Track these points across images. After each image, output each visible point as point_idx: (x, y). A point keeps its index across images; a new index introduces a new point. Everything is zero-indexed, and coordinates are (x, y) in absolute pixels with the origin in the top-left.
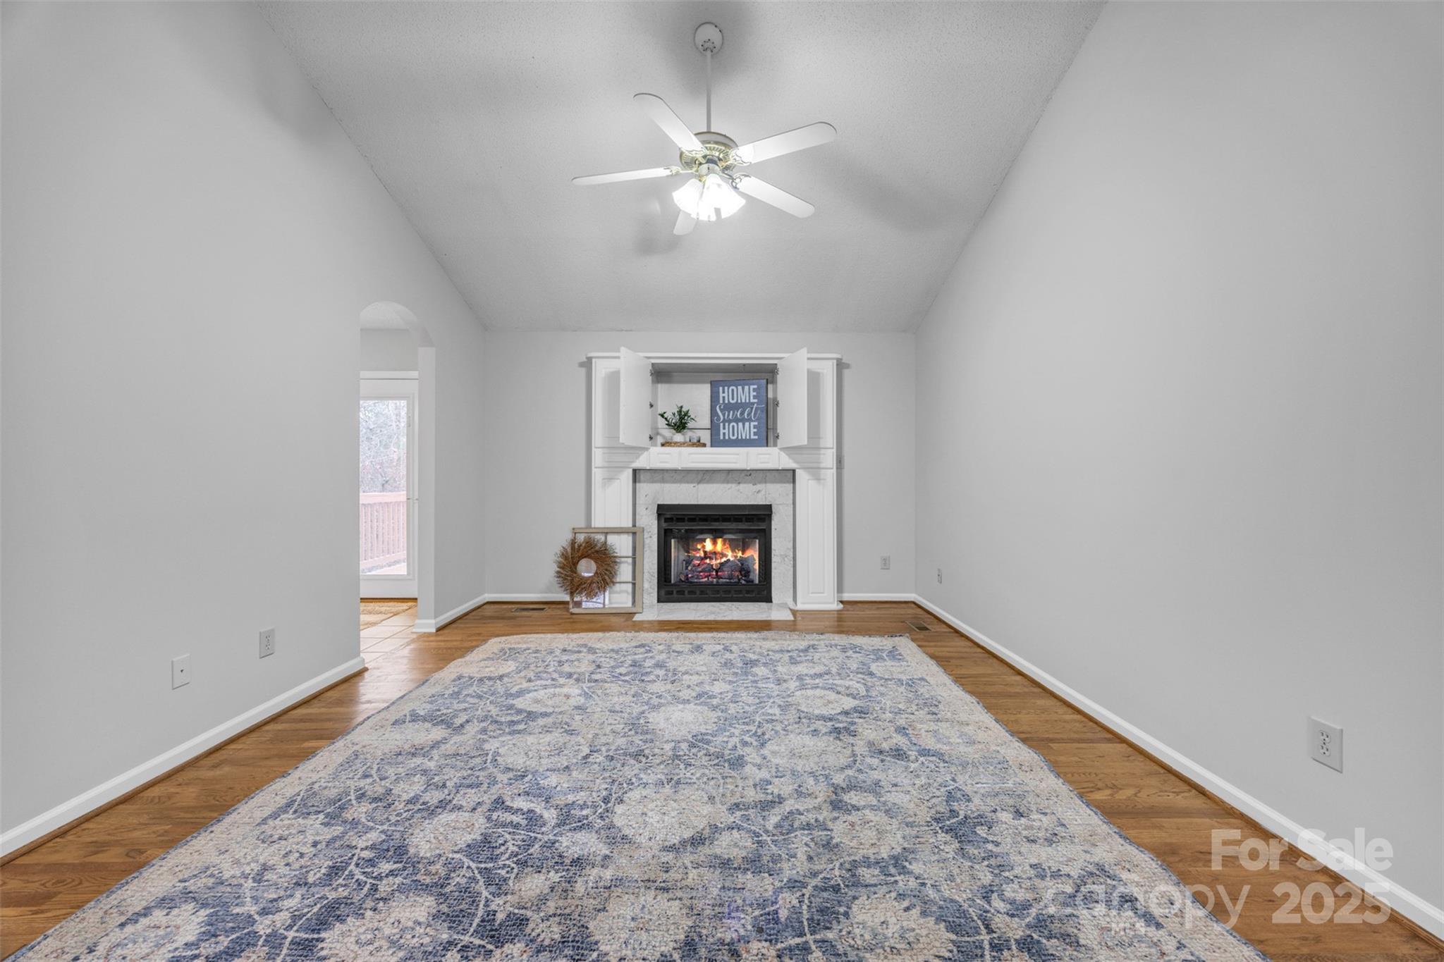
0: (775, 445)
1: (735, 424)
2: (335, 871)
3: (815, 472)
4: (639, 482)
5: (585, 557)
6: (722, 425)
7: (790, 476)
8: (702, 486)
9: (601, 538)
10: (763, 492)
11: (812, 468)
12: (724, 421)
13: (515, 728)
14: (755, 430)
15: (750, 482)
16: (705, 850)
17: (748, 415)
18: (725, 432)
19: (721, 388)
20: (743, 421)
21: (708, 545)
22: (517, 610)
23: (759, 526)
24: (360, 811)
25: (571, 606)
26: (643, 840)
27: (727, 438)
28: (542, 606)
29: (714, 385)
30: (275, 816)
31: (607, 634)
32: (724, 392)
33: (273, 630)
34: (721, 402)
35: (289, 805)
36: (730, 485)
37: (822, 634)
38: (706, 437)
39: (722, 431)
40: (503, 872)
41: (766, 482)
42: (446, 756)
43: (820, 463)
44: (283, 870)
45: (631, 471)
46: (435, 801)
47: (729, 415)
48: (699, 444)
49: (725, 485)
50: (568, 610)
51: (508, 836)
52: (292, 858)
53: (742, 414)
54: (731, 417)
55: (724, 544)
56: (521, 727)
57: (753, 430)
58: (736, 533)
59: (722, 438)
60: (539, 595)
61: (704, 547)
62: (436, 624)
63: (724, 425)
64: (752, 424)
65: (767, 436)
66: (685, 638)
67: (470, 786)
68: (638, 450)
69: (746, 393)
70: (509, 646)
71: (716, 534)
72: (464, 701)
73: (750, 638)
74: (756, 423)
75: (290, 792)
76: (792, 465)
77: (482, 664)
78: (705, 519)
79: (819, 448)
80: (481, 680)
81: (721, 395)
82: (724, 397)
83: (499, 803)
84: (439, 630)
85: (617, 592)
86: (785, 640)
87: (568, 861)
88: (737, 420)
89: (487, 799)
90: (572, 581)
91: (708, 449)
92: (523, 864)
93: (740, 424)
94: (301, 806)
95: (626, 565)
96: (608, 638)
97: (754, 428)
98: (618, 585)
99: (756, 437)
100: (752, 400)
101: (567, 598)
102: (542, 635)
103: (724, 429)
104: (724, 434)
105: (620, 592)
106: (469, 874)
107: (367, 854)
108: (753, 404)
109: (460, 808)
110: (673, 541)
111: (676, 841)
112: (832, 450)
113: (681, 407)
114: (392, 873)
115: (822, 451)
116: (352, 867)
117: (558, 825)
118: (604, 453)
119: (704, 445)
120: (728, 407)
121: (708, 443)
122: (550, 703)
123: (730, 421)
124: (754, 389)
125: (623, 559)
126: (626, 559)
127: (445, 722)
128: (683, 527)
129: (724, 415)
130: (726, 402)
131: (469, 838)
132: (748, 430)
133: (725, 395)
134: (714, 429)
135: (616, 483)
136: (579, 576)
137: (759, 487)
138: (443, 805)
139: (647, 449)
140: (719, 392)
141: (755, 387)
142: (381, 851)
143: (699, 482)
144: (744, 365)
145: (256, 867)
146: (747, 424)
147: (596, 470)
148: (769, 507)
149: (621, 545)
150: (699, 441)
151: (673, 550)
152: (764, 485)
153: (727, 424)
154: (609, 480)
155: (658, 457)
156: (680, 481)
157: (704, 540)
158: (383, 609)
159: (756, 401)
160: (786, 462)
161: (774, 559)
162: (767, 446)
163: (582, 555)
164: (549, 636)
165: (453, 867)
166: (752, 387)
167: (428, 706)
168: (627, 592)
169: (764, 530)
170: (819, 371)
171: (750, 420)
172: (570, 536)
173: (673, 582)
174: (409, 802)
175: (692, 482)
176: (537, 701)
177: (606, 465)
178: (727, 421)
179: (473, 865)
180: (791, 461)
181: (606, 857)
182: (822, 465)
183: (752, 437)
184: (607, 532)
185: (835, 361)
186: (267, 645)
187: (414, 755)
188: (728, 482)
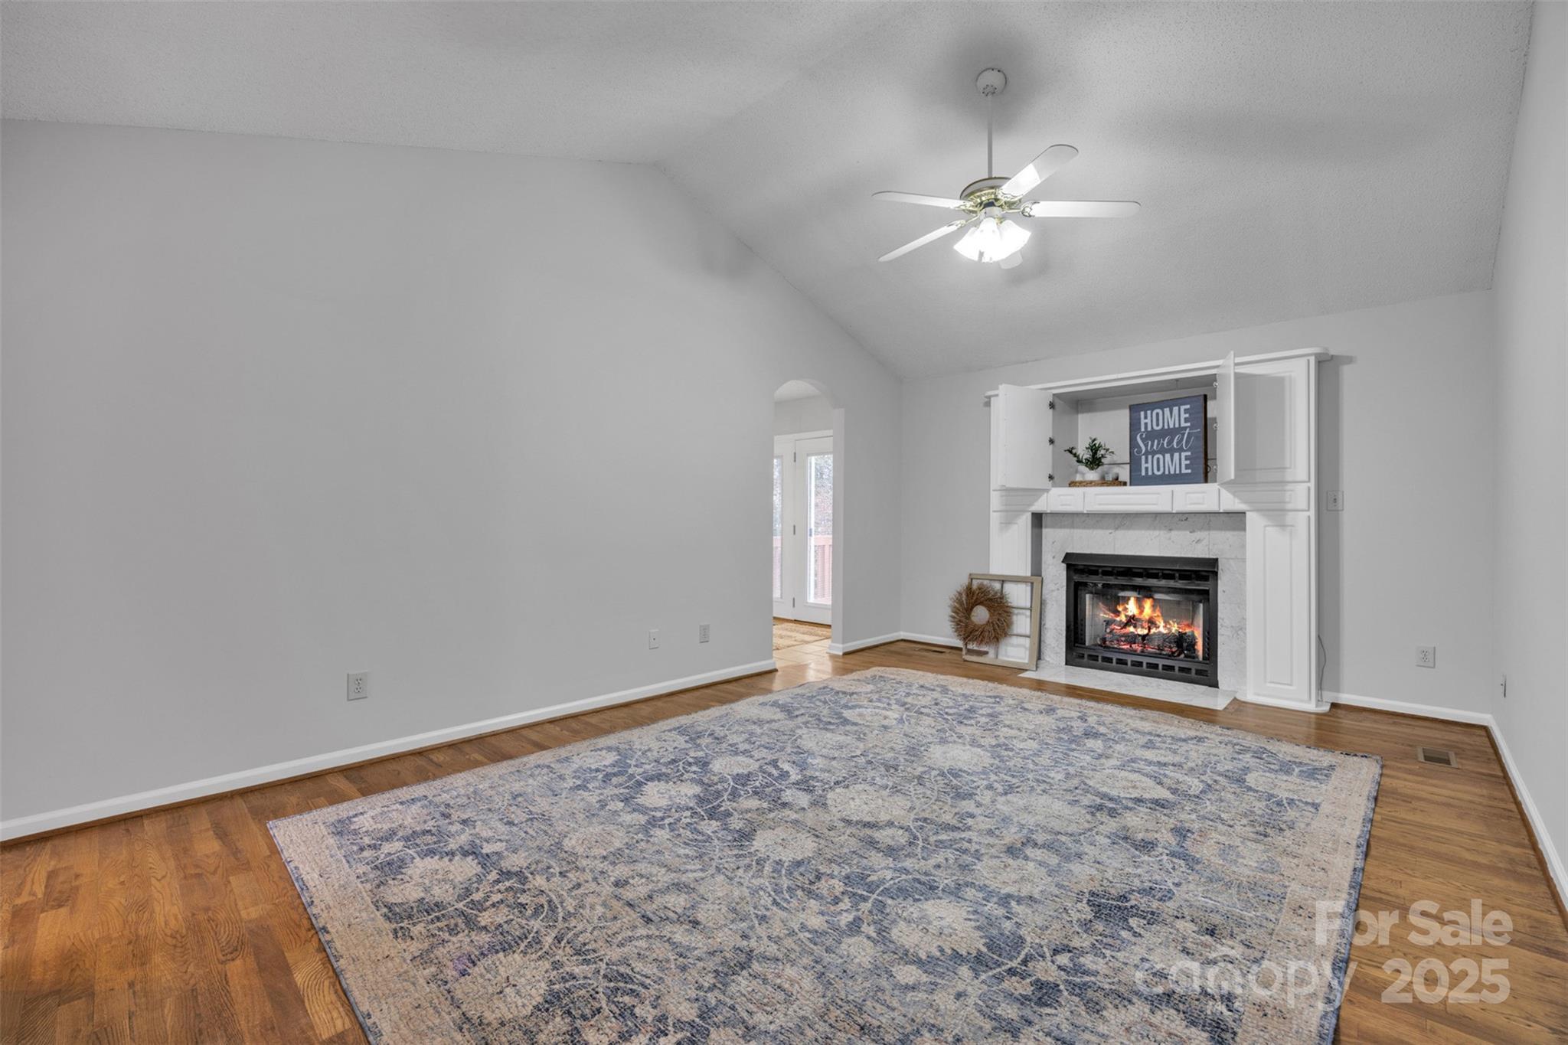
0: (1215, 481)
1: (1161, 457)
2: (674, 761)
3: (1277, 514)
4: (1046, 527)
5: (979, 604)
6: (1143, 457)
7: (1235, 520)
8: (1120, 533)
9: (997, 586)
10: (1205, 542)
11: (1269, 510)
12: (1147, 453)
13: (828, 727)
14: (1188, 462)
15: (1185, 529)
16: (868, 831)
17: (1178, 444)
18: (1147, 466)
19: (1142, 413)
20: (1172, 451)
21: (1132, 608)
22: (920, 650)
23: (1198, 585)
24: (704, 741)
25: (964, 652)
26: (834, 810)
27: (1150, 473)
28: (943, 650)
29: (1134, 409)
30: (670, 731)
31: (971, 681)
32: (1146, 418)
33: (708, 626)
34: (1143, 429)
35: (678, 728)
36: (1157, 533)
37: (1228, 729)
38: (1124, 474)
39: (1144, 466)
40: (742, 793)
41: (1209, 529)
42: (771, 729)
43: (1284, 502)
44: (655, 753)
45: (1029, 515)
46: (742, 749)
47: (1152, 446)
48: (1116, 482)
49: (1151, 532)
50: (961, 655)
51: (761, 778)
52: (662, 750)
53: (1170, 442)
54: (1155, 448)
55: (1154, 607)
56: (832, 727)
57: (1184, 462)
58: (1174, 593)
59: (1143, 473)
60: (946, 639)
61: (1126, 609)
62: (843, 648)
63: (1147, 459)
64: (1184, 454)
65: (1204, 470)
66: (1047, 699)
67: (767, 748)
68: (1038, 492)
69: (1177, 417)
70: (880, 674)
71: (1145, 592)
72: (814, 703)
73: (1125, 714)
74: (1189, 453)
75: (683, 722)
76: (1237, 505)
77: (849, 683)
78: (1128, 573)
79: (1284, 482)
80: (838, 692)
81: (1143, 421)
82: (1146, 424)
83: (774, 763)
84: (845, 654)
85: (1013, 646)
86: (1171, 725)
87: (780, 802)
88: (1163, 451)
89: (770, 757)
90: (966, 626)
91: (1128, 488)
92: (755, 793)
93: (1168, 456)
94: (681, 730)
95: (1023, 617)
96: (971, 684)
97: (1186, 459)
98: (1014, 638)
99: (1189, 471)
100: (1183, 424)
101: (959, 643)
102: (914, 671)
103: (1146, 462)
104: (1147, 469)
105: (1018, 646)
106: (726, 787)
107: (691, 760)
108: (1185, 428)
109: (752, 757)
110: (1088, 596)
111: (855, 819)
112: (1306, 485)
113: (1095, 440)
114: (694, 772)
115: (1289, 487)
116: (681, 763)
117: (793, 784)
118: (1002, 496)
119: (1125, 484)
120: (1151, 435)
121: (1128, 484)
122: (869, 719)
123: (1154, 453)
124: (1185, 410)
125: (1021, 611)
126: (1024, 611)
127: (789, 712)
128: (1099, 581)
129: (1146, 446)
130: (1149, 429)
131: (740, 771)
132: (1178, 462)
133: (1147, 421)
134: (1134, 463)
135: (1015, 527)
136: (972, 622)
137: (1199, 535)
138: (745, 752)
139: (1047, 491)
140: (1140, 419)
141: (1188, 406)
142: (697, 761)
143: (1117, 529)
144: (1177, 380)
145: (646, 748)
146: (1176, 455)
147: (995, 514)
148: (1214, 562)
149: (1018, 595)
150: (1117, 479)
151: (1087, 607)
152: (1207, 533)
153: (1150, 457)
154: (1008, 522)
155: (1059, 499)
156: (1094, 527)
157: (1126, 600)
158: (820, 633)
159: (1188, 424)
160: (1230, 502)
161: (1221, 631)
162: (1206, 481)
163: (976, 601)
164: (920, 673)
165: (722, 780)
166: (1183, 408)
167: (789, 700)
168: (1024, 647)
169: (1207, 592)
170: (1282, 375)
171: (1180, 450)
172: (965, 581)
173: (1087, 644)
174: (730, 745)
175: (1107, 528)
176: (860, 715)
177: (1003, 508)
178: (1150, 453)
179: (732, 784)
180: (1237, 501)
181: (804, 809)
182: (1289, 506)
183: (1184, 471)
184: (1003, 580)
185: (1312, 359)
186: (704, 636)
187: (755, 723)
188: (1155, 529)
